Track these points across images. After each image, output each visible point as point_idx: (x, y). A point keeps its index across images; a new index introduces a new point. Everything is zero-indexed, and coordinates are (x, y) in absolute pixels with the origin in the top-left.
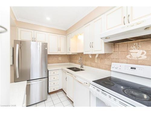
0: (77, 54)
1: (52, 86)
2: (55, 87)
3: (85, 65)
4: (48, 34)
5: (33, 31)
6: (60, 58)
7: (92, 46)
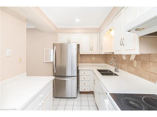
0: (112, 54)
1: (83, 86)
2: (86, 87)
3: (121, 69)
4: (81, 34)
5: (68, 34)
6: (94, 58)
7: (122, 44)
